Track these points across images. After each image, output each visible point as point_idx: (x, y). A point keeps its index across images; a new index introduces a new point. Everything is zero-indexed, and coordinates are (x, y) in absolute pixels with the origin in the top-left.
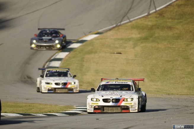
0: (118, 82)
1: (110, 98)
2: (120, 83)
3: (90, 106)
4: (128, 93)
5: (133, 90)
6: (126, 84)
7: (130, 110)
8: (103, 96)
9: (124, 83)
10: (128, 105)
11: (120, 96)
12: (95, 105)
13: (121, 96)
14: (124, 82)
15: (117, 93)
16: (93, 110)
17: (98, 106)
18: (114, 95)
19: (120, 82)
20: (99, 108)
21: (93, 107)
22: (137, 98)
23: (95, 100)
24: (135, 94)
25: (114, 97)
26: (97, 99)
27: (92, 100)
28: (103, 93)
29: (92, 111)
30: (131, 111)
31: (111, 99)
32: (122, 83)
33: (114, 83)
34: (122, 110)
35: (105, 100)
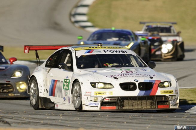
1: (135, 82)
7: (170, 104)
10: (167, 95)
12: (104, 96)
13: (151, 78)
16: (99, 106)
17: (111, 98)
20: (112, 101)
21: (100, 100)
26: (105, 84)
29: (98, 109)
30: (171, 107)
31: (137, 84)
34: (158, 105)
35: (125, 86)
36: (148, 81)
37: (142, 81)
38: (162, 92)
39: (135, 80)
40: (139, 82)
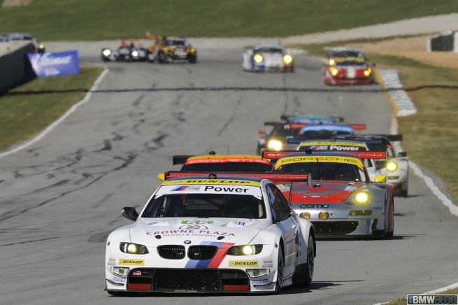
0: (215, 187)
1: (184, 244)
2: (223, 192)
3: (117, 271)
4: (246, 225)
5: (264, 216)
6: (243, 193)
7: (252, 285)
8: (158, 237)
9: (234, 192)
10: (243, 268)
11: (218, 236)
12: (132, 267)
13: (220, 238)
14: (235, 187)
15: (207, 225)
16: (125, 283)
17: (142, 270)
18: (197, 231)
19: (222, 187)
20: (145, 276)
21: (126, 273)
22: (276, 246)
23: (132, 248)
24: (271, 231)
25: (197, 241)
26: (138, 246)
27: (122, 249)
28: (163, 223)
29: (124, 288)
30: (253, 290)
31: (187, 247)
32: (228, 192)
33: (202, 191)
34: (223, 284)
35: (167, 252)
36: (208, 244)
37: (198, 244)
38: (231, 263)
39: (185, 242)
40: (191, 245)
